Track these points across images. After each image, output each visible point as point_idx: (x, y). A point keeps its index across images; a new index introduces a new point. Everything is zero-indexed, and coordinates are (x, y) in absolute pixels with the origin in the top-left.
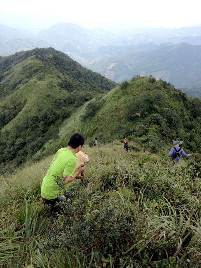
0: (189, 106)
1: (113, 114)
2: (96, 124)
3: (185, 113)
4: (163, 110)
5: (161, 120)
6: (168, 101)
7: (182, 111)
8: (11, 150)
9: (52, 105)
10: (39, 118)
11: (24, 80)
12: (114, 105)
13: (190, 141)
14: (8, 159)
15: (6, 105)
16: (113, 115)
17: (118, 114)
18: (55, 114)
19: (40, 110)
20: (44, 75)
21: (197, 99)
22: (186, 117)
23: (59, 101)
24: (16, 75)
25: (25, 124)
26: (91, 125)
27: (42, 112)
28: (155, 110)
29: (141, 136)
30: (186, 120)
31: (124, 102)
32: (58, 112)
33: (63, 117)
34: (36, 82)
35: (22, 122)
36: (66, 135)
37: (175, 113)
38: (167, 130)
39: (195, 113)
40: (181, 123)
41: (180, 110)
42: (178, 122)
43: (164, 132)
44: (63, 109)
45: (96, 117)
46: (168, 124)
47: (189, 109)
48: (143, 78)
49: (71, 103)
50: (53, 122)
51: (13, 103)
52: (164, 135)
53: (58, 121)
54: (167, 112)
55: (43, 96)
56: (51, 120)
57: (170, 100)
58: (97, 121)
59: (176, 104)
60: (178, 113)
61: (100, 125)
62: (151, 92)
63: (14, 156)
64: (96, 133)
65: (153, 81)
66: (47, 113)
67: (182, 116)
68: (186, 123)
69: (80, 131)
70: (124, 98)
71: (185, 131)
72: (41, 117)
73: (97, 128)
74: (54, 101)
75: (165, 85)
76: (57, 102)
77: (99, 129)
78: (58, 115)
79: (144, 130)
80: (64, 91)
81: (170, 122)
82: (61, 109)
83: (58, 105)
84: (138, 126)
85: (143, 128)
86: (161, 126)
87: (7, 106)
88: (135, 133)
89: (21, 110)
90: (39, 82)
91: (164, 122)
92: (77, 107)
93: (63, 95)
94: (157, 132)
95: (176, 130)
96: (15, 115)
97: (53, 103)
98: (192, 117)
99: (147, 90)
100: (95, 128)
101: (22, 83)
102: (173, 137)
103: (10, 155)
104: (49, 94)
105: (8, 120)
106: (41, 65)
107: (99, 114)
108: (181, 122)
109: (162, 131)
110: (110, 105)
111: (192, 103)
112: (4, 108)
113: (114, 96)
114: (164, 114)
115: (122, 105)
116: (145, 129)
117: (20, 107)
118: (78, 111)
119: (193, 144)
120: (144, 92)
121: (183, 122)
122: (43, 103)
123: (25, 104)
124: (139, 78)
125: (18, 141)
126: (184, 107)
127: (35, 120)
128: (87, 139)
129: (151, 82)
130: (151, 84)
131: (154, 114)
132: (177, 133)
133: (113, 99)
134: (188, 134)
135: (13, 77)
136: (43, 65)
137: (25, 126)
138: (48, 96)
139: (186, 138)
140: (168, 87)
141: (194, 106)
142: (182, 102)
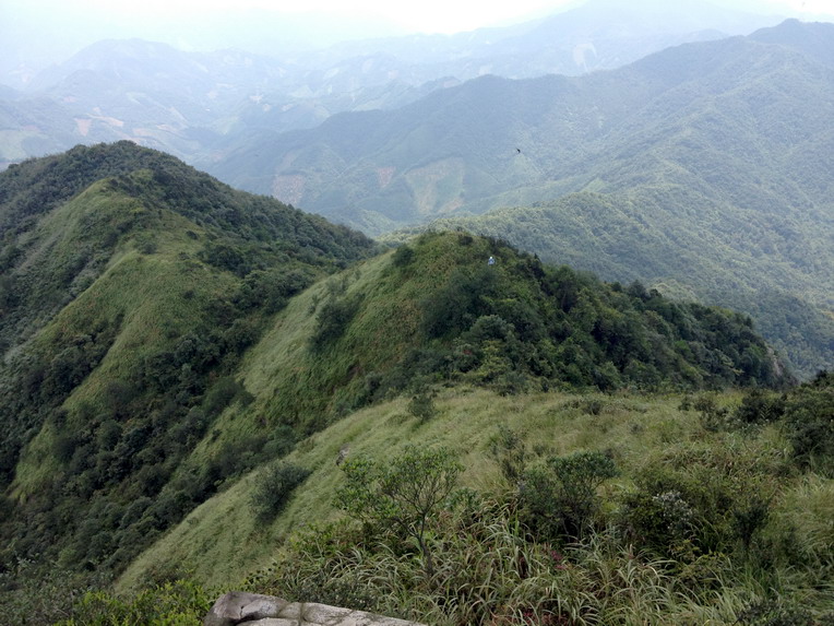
0: (552, 286)
1: (390, 324)
2: (352, 354)
3: (546, 305)
4: (502, 303)
5: (503, 328)
6: (507, 283)
7: (539, 299)
8: (114, 453)
9: (202, 316)
10: (176, 356)
11: (97, 257)
12: (389, 303)
13: (567, 364)
14: (107, 479)
15: (62, 334)
16: (390, 328)
17: (401, 325)
18: (215, 339)
19: (172, 336)
20: (153, 236)
21: (565, 270)
22: (551, 312)
23: (220, 304)
24: (63, 244)
25: (135, 379)
26: (340, 357)
27: (180, 339)
28: (485, 307)
29: (470, 368)
30: (550, 318)
31: (412, 295)
32: (223, 334)
33: (241, 343)
34: (140, 260)
35: (126, 373)
36: (276, 390)
37: (527, 309)
38: (519, 346)
39: (566, 300)
40: (543, 329)
41: (534, 298)
42: (536, 327)
43: (514, 353)
44: (237, 325)
45: (348, 337)
46: (518, 334)
47: (552, 294)
48: (443, 234)
49: (254, 305)
50: (214, 363)
51: (83, 325)
52: (514, 359)
53: (230, 357)
54: (510, 309)
55: (175, 296)
56: (208, 358)
57: (511, 280)
58: (353, 347)
59: (523, 287)
60: (532, 306)
61: (364, 353)
62: (470, 268)
63: (127, 468)
64: (355, 376)
65: (467, 241)
66: (194, 341)
67: (542, 311)
68: (552, 327)
69: (313, 375)
70: (408, 286)
71: (553, 344)
72: (180, 354)
73: (357, 363)
74: (207, 305)
75: (496, 246)
76: (216, 309)
77: (362, 364)
78: (225, 343)
79: (474, 353)
80: (226, 276)
81: (522, 329)
82: (230, 325)
83: (220, 316)
84: (460, 348)
85: (471, 350)
86: (505, 341)
87: (64, 338)
88: (456, 363)
89: (111, 343)
90: (151, 260)
91: (510, 332)
92: (272, 312)
93: (226, 288)
94: (499, 355)
95: (535, 344)
96: (99, 359)
97: (205, 313)
98: (561, 311)
99: (458, 263)
100: (351, 363)
101: (90, 264)
102: (532, 360)
103: (114, 468)
104: (189, 288)
105: (81, 374)
106: (138, 210)
107: (356, 328)
108: (542, 325)
109: (509, 351)
110: (378, 305)
111: (557, 280)
112: (58, 344)
113: (384, 284)
114: (506, 313)
115: (407, 301)
116: (475, 351)
117: (108, 334)
118: (278, 324)
119: (573, 368)
120: (454, 268)
121: (545, 324)
122: (178, 315)
123: (122, 325)
124: (432, 234)
125: (131, 427)
126: (542, 290)
127: (164, 363)
128: (336, 392)
129: (464, 244)
130: (464, 248)
131: (486, 317)
132: (538, 351)
133: (381, 289)
134: (561, 349)
135: (54, 251)
136: (143, 209)
137: (138, 383)
138: (189, 295)
139: (559, 358)
140: (501, 250)
141: (561, 285)
142: (535, 280)
